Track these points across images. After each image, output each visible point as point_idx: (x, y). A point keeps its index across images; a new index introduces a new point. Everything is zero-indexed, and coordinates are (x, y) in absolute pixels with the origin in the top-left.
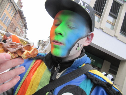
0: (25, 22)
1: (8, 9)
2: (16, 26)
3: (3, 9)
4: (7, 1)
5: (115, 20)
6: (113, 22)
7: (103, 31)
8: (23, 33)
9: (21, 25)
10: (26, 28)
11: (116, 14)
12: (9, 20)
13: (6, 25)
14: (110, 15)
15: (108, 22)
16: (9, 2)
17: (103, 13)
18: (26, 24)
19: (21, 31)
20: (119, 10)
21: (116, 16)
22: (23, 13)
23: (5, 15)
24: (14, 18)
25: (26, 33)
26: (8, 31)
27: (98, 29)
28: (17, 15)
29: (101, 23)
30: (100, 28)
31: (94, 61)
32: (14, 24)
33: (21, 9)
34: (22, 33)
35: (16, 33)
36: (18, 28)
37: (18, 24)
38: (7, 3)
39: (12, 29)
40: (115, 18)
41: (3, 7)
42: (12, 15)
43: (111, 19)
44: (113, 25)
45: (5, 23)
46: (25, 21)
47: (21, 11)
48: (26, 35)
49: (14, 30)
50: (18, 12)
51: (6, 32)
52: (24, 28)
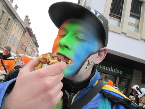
0: (35, 40)
1: (15, 29)
2: (26, 46)
3: (11, 30)
4: (13, 21)
5: (138, 21)
6: (136, 23)
7: (127, 35)
8: (35, 52)
9: (32, 44)
10: (37, 46)
11: (138, 14)
12: (18, 40)
13: (15, 47)
14: (131, 15)
15: (130, 24)
16: (16, 21)
17: (122, 15)
18: (37, 42)
19: (32, 50)
20: (142, 8)
21: (138, 15)
22: (32, 30)
23: (13, 35)
24: (23, 37)
25: (38, 52)
26: (18, 52)
27: (120, 34)
28: (26, 33)
29: (122, 27)
30: (122, 33)
31: (122, 72)
32: (24, 44)
33: (29, 26)
34: (33, 52)
35: (27, 53)
36: (29, 47)
37: (27, 43)
38: (14, 22)
39: (22, 49)
40: (139, 18)
41: (10, 28)
42: (20, 35)
43: (133, 20)
44: (137, 27)
45: (14, 45)
46: (35, 38)
47: (29, 28)
48: (38, 53)
49: (24, 50)
50: (26, 30)
51: (16, 53)
52: (35, 46)
